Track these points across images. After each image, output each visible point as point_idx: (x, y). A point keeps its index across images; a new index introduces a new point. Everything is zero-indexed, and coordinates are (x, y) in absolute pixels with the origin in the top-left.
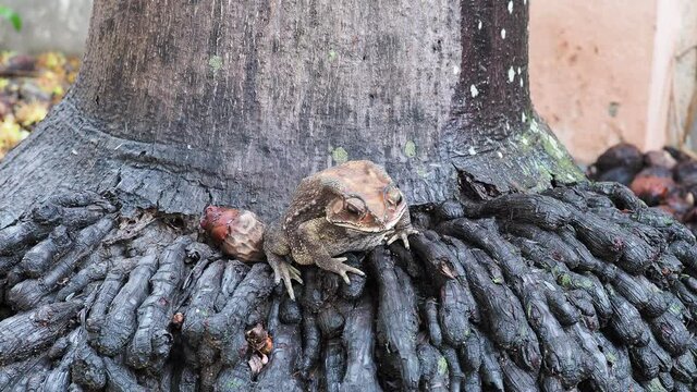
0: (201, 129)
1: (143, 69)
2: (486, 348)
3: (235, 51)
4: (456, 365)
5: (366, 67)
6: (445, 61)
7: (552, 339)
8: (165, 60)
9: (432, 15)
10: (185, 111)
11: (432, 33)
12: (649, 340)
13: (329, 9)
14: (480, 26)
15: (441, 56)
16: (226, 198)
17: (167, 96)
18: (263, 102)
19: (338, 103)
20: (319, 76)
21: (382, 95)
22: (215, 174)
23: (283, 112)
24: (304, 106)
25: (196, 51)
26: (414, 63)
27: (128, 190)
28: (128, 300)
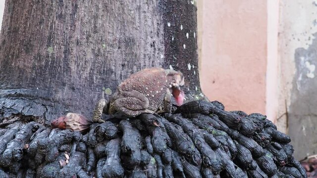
0: (43, 81)
1: (18, 57)
2: (174, 155)
3: (59, 44)
4: (160, 161)
5: (120, 52)
6: (157, 52)
7: (207, 152)
8: (27, 51)
9: (150, 30)
10: (36, 73)
11: (150, 38)
12: (256, 167)
13: (103, 25)
14: (173, 39)
15: (155, 49)
16: (54, 110)
17: (28, 67)
18: (72, 67)
19: (107, 68)
20: (98, 55)
21: (128, 65)
22: (49, 100)
23: (82, 72)
24: (91, 69)
25: (42, 45)
26: (142, 51)
27: (8, 107)
28: (3, 140)
